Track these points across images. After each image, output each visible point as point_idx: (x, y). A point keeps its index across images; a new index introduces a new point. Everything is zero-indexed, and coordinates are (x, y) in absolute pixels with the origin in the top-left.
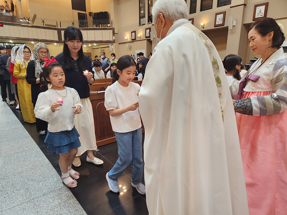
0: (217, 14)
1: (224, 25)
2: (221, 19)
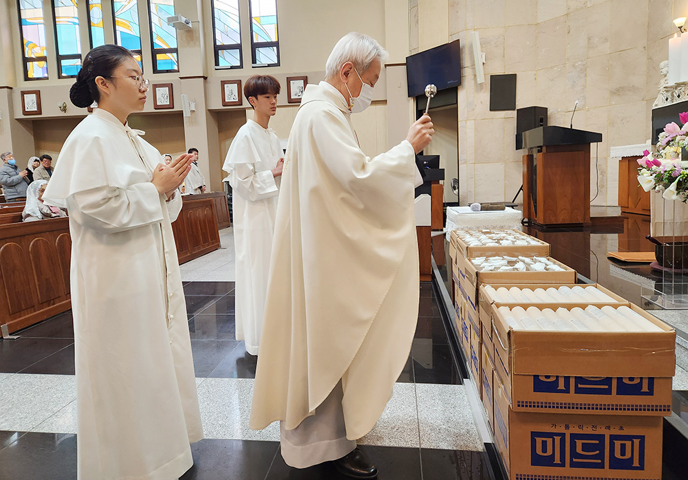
0: (155, 86)
1: (173, 108)
2: (166, 96)
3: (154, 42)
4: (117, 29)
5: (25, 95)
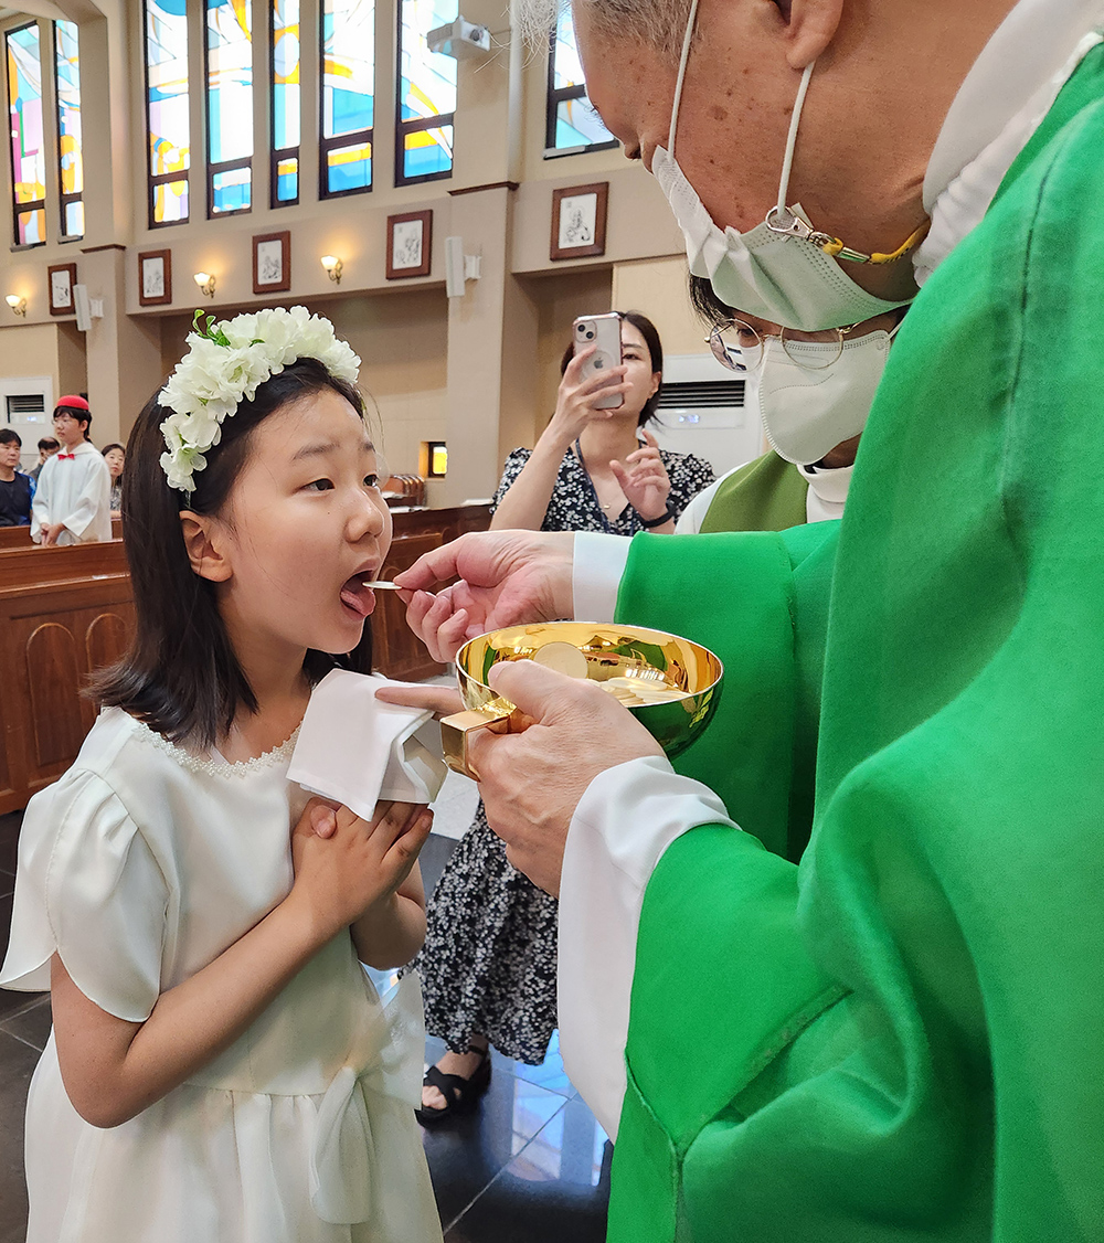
0: (394, 220)
1: (428, 274)
2: (415, 243)
3: (403, 102)
4: (326, 83)
5: (145, 262)
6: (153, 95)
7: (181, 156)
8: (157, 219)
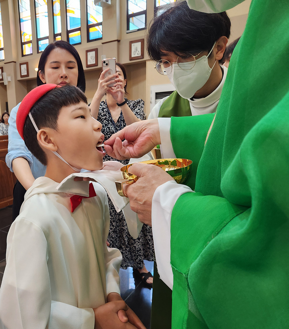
0: (87, 51)
1: (97, 66)
2: (93, 57)
3: (88, 20)
4: (67, 15)
5: (21, 66)
6: (21, 21)
7: (30, 37)
8: (24, 54)
